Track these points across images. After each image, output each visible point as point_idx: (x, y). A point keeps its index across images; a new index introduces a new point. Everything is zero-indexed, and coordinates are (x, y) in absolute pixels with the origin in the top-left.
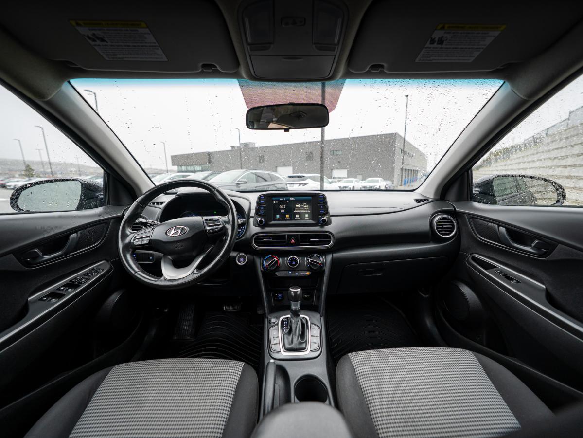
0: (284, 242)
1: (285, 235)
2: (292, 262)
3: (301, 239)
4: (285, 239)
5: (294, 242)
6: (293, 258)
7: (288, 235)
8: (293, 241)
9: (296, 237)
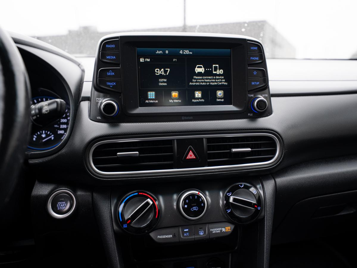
0: (170, 158)
1: (171, 142)
2: (190, 206)
3: (209, 148)
4: (171, 150)
5: (193, 157)
6: (193, 195)
7: (178, 140)
8: (191, 156)
9: (196, 144)
